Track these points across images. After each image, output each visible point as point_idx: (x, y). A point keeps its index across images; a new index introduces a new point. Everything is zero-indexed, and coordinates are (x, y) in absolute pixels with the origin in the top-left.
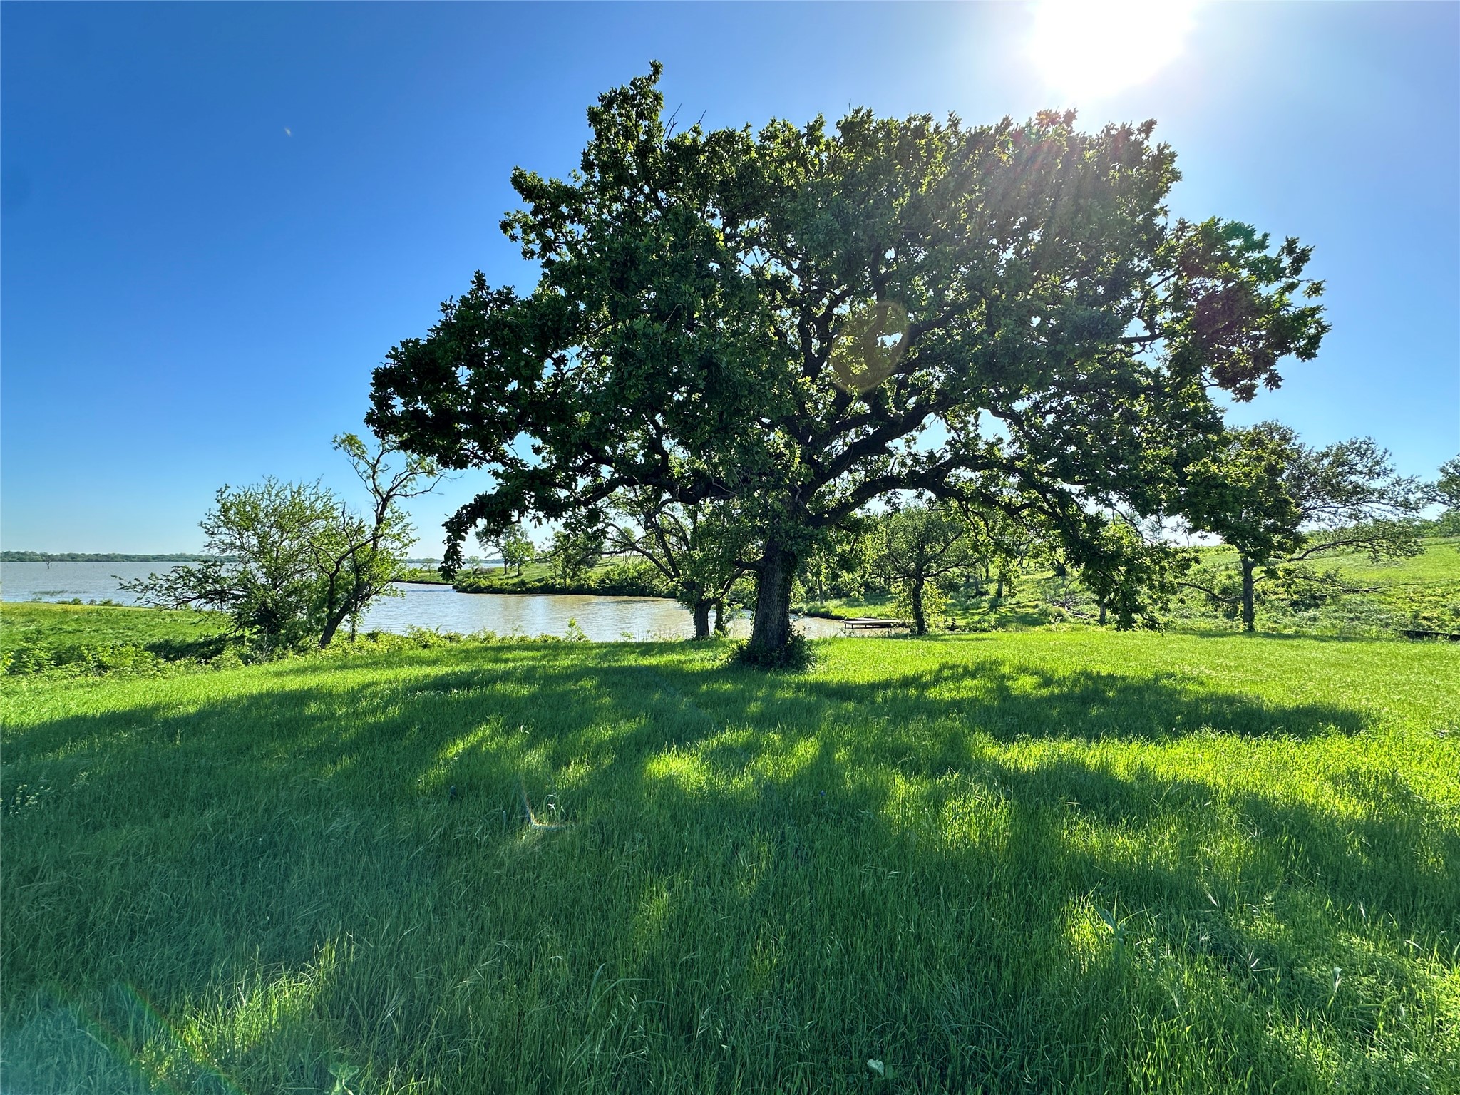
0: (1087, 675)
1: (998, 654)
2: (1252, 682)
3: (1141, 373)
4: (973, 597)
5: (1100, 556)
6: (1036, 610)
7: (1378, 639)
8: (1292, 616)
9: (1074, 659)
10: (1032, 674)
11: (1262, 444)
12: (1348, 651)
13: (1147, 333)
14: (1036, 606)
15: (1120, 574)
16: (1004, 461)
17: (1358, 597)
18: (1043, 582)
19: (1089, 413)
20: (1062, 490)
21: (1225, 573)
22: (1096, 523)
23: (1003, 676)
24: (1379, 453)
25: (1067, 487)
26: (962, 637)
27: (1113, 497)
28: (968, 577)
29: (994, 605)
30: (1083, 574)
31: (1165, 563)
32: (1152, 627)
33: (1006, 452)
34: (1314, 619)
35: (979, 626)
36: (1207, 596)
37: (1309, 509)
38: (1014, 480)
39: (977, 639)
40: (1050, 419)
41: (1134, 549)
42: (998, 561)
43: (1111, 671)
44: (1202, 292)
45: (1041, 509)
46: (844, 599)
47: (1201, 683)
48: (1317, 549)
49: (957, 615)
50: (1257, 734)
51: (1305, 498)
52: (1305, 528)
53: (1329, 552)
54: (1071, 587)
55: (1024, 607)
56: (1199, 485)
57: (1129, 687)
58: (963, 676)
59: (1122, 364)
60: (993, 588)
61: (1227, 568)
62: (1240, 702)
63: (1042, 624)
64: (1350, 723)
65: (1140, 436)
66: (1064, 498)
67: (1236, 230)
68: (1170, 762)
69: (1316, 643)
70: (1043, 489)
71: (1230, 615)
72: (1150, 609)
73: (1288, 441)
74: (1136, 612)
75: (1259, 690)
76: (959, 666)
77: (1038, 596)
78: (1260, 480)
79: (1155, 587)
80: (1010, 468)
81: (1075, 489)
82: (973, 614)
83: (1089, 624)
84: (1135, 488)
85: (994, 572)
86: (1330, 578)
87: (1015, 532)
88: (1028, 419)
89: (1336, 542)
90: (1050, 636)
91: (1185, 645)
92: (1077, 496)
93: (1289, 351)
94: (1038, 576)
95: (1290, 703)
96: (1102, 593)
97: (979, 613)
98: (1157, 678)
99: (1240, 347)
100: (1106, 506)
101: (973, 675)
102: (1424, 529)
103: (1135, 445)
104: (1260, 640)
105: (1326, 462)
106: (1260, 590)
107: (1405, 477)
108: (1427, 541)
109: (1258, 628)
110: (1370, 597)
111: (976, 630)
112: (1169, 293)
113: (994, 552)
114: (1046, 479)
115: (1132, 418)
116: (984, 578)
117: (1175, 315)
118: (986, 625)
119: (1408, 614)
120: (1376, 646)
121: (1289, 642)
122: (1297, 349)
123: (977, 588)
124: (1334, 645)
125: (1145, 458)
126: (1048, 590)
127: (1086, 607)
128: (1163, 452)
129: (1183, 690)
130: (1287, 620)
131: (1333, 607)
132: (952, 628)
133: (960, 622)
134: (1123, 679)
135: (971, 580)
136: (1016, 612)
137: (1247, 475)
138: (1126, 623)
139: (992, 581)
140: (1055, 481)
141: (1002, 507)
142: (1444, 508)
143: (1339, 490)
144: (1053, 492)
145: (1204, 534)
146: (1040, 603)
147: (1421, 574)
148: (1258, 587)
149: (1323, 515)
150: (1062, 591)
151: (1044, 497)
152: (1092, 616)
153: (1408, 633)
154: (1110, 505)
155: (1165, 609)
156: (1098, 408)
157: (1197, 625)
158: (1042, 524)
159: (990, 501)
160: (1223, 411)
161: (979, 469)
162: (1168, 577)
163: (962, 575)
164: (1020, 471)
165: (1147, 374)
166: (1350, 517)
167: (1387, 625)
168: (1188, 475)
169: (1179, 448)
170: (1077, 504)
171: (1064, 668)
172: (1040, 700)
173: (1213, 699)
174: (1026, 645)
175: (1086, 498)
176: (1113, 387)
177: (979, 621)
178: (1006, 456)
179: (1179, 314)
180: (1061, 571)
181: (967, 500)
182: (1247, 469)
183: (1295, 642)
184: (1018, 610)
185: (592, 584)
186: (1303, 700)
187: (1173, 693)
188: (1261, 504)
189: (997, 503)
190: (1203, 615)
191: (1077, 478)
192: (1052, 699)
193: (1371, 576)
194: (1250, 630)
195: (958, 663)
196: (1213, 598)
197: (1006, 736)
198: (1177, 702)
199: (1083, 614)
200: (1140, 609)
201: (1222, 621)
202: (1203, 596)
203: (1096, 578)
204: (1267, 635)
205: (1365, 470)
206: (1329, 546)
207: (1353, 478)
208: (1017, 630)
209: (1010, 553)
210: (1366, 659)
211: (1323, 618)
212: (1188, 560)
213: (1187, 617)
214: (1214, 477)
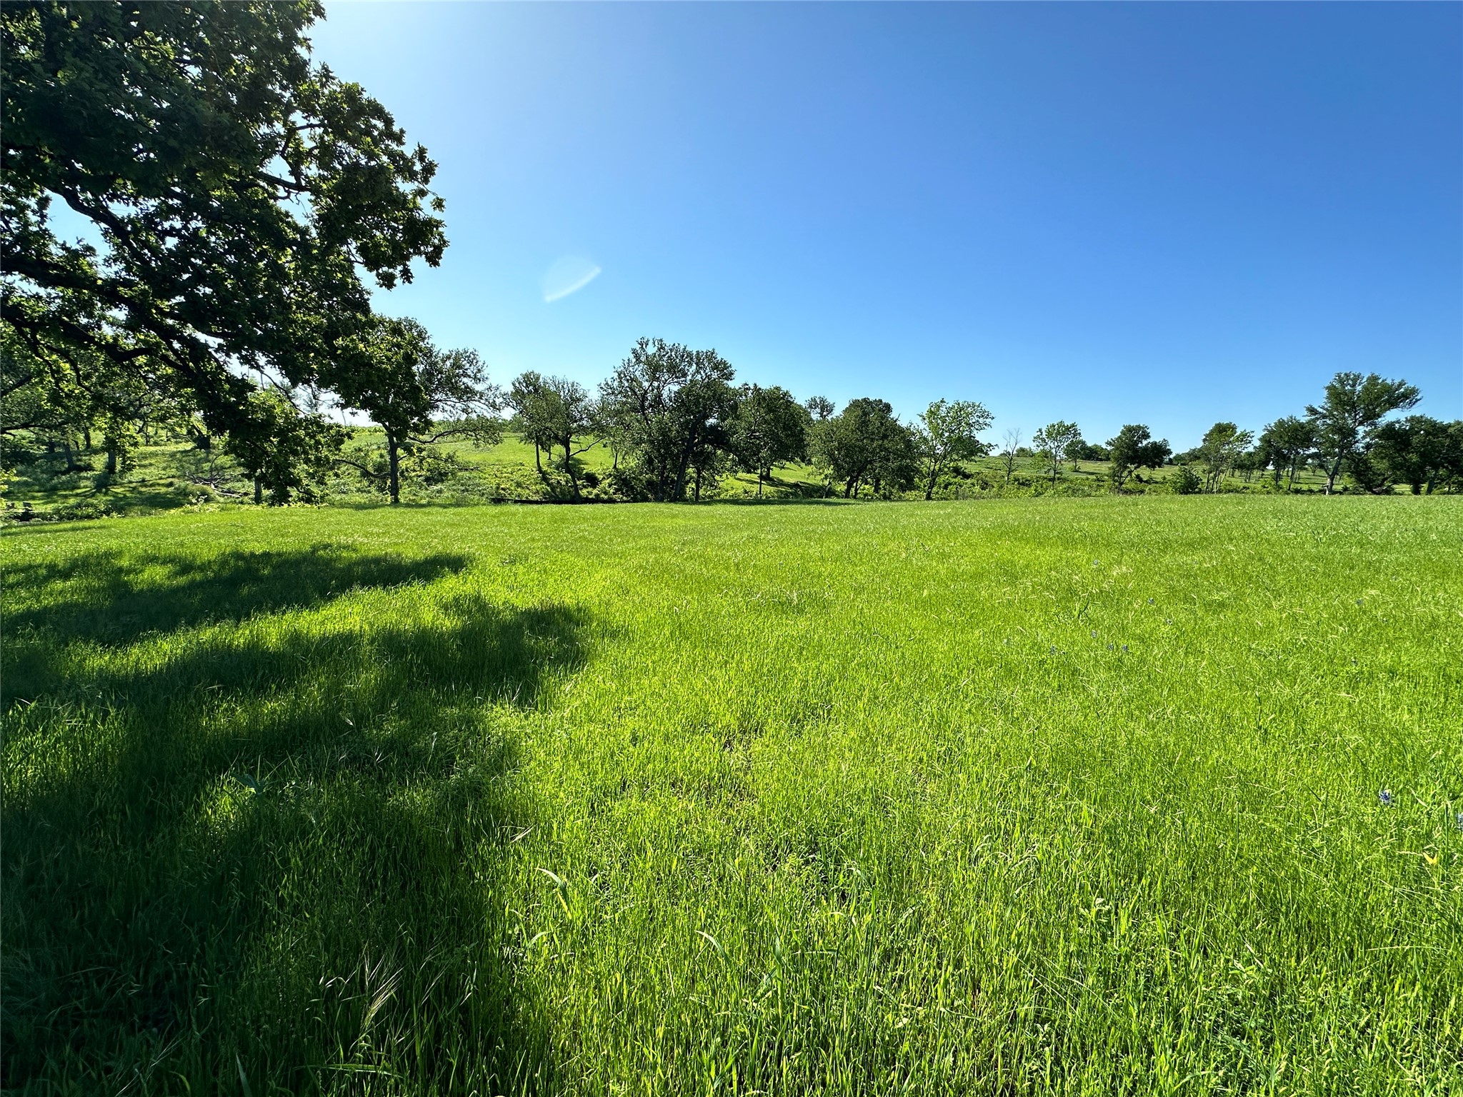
0: (238, 556)
1: (114, 544)
2: (396, 544)
3: (288, 224)
4: (64, 473)
5: (249, 424)
6: (171, 489)
7: (478, 504)
8: (427, 489)
9: (222, 541)
10: (164, 563)
11: (401, 334)
12: (460, 514)
13: (292, 180)
14: (171, 484)
15: (272, 445)
16: (99, 282)
17: (467, 474)
18: (178, 456)
19: (227, 252)
20: (195, 340)
21: (377, 452)
22: (242, 387)
23: (121, 570)
24: (480, 364)
25: (202, 337)
26: (46, 528)
27: (262, 360)
28: (51, 446)
29: (103, 483)
30: (229, 443)
31: (319, 437)
32: (308, 501)
33: (104, 272)
34: (440, 491)
35: (76, 511)
36: (362, 473)
37: (437, 401)
38: (120, 314)
39: (74, 529)
40: (171, 242)
41: (287, 418)
42: (101, 422)
43: (266, 548)
44: (346, 158)
45: (165, 359)
47: (355, 550)
48: (442, 435)
49: (34, 498)
50: (395, 583)
51: (434, 391)
52: (436, 416)
53: (450, 438)
54: (218, 462)
55: (152, 485)
56: (349, 360)
57: (286, 562)
58: (47, 579)
59: (264, 204)
60: (100, 462)
61: (379, 448)
62: (385, 560)
63: (181, 505)
64: (456, 564)
65: (289, 297)
66: (199, 351)
67: (378, 111)
68: (323, 623)
69: (441, 510)
70: (168, 334)
71: (381, 490)
72: (305, 482)
73: (424, 339)
74: (291, 486)
75: (401, 549)
76: (40, 566)
77: (174, 471)
78: (399, 365)
79: (310, 461)
80: (110, 293)
81: (213, 342)
82: (66, 497)
83: (242, 503)
84: (285, 352)
85: (98, 438)
86: (450, 458)
87: (127, 385)
88: (136, 231)
89: (454, 430)
90: (191, 518)
91: (342, 518)
92: (216, 351)
93: (420, 253)
94: (172, 448)
95: (420, 557)
96: (251, 466)
97: (77, 495)
98: (315, 549)
99: (382, 233)
100: (252, 367)
101: (66, 575)
102: (503, 426)
103: (284, 306)
104: (402, 510)
105: (448, 363)
106: (404, 467)
107: (494, 385)
108: (505, 434)
109: (402, 500)
110: (474, 474)
111: (71, 517)
112: (314, 144)
113: (93, 409)
114: (170, 322)
115: (278, 273)
116: (82, 448)
117: (321, 172)
118: (90, 510)
119: (494, 487)
120: (475, 510)
121: (423, 509)
122: (426, 254)
123: (70, 461)
124: (452, 510)
125: (295, 321)
126: (186, 465)
127: (239, 484)
128: (314, 319)
129: (339, 558)
130: (423, 493)
131: (453, 482)
132: (26, 517)
133: (39, 507)
134: (279, 555)
135: (57, 450)
136: (140, 493)
137: (389, 359)
138: (281, 498)
139: (96, 452)
140: (184, 325)
141: (100, 348)
142: (513, 412)
143: (456, 388)
144: (182, 339)
145: (354, 410)
146: (175, 480)
147: (501, 458)
148: (403, 464)
149: (447, 408)
150: (206, 466)
151: (170, 345)
152: (246, 494)
153: (493, 500)
154: (258, 368)
155: (321, 482)
156: (239, 249)
157: (354, 499)
158: (169, 378)
159: (81, 337)
160: (369, 293)
161: (54, 285)
162: (325, 452)
163: (39, 441)
164: (129, 302)
165: (295, 228)
166: (463, 411)
167: (483, 494)
168: (337, 349)
169: (329, 319)
170: (216, 360)
171: (208, 551)
172: (175, 591)
173: (365, 562)
174: (155, 530)
175: (228, 355)
176: (253, 227)
177: (79, 506)
178: (103, 276)
179: (326, 173)
180: (203, 443)
181: (35, 327)
182: (389, 354)
183: (427, 510)
184: (143, 489)
186: (430, 553)
187: (328, 562)
188: (400, 387)
189: (91, 339)
190: (359, 490)
191: (214, 328)
192: (192, 586)
193: (474, 457)
194: (396, 502)
195: (39, 561)
196: (365, 474)
197: (120, 637)
198: (331, 569)
199: (234, 493)
200: (296, 483)
201: (375, 494)
202: (358, 473)
203: (244, 448)
204: (408, 505)
205: (472, 375)
206: (450, 433)
207: (465, 380)
208: (143, 514)
209: (121, 413)
210: (471, 519)
211: (445, 490)
212: (342, 435)
213: (344, 493)
214: (362, 354)
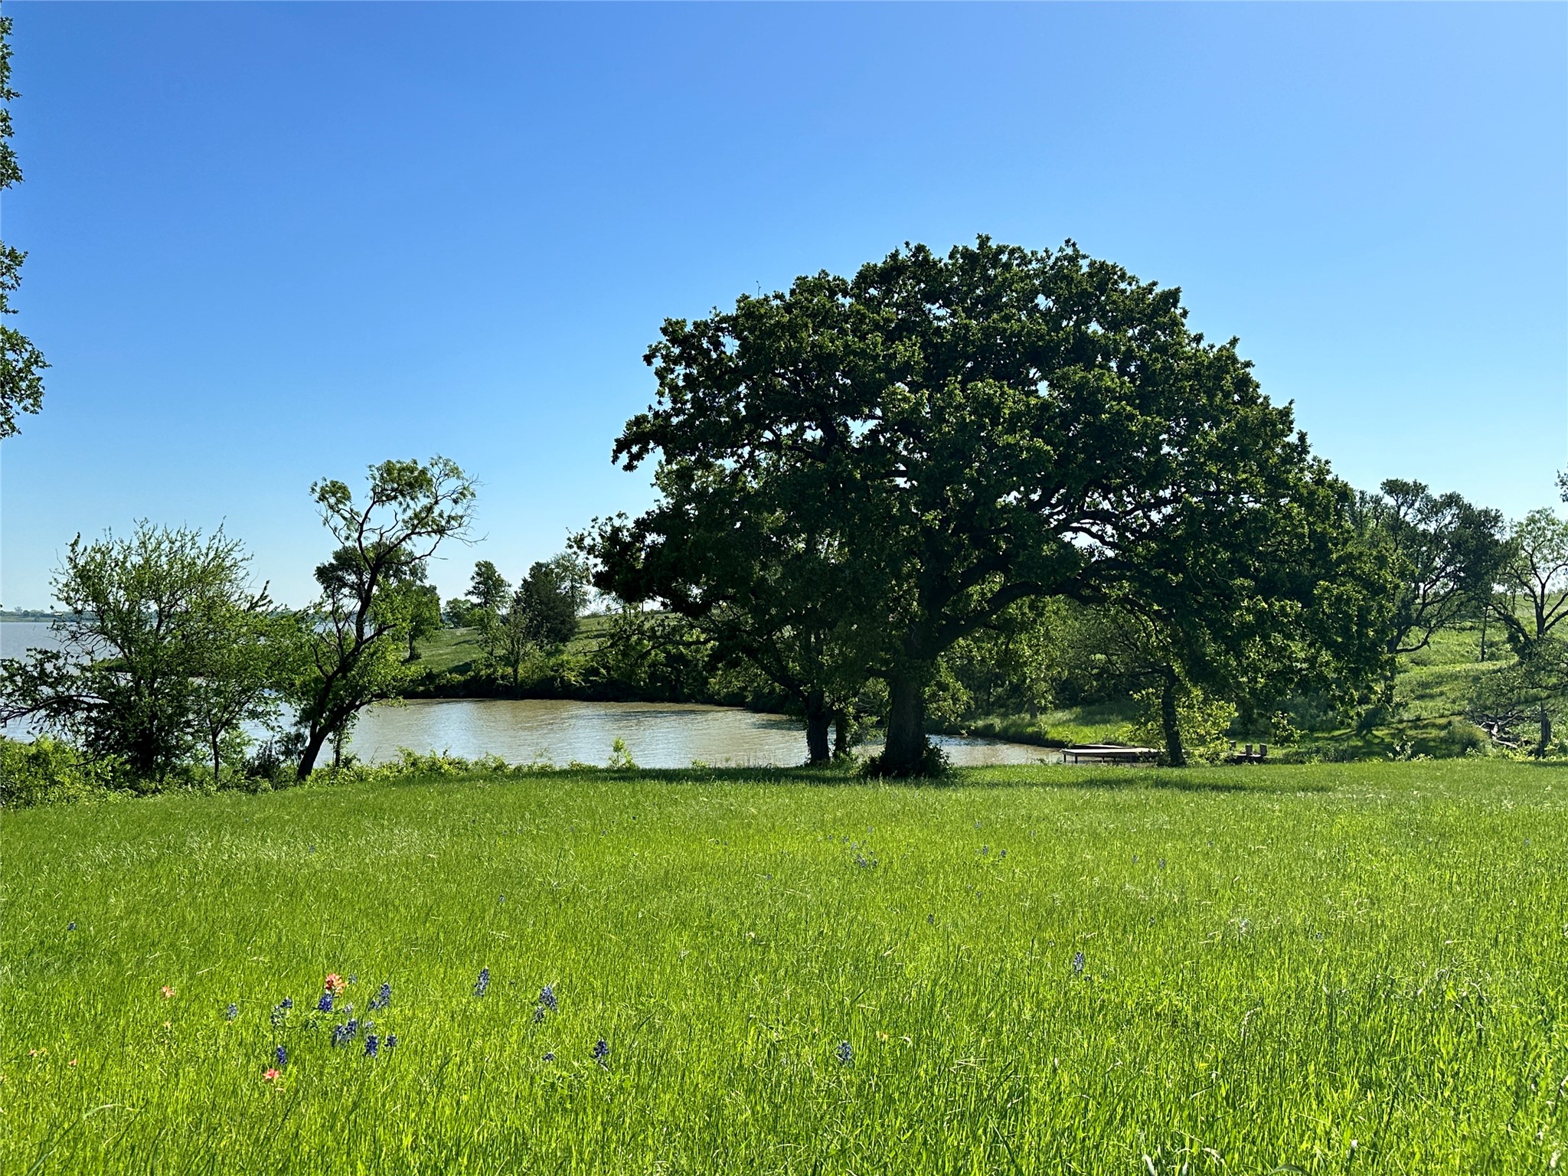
6: (1442, 733)
14: (1448, 725)
29: (1368, 722)
46: (1077, 710)
55: (1424, 727)
97: (1331, 738)
146: (1455, 720)
184: (1410, 732)
185: (572, 677)
199: (1515, 740)
